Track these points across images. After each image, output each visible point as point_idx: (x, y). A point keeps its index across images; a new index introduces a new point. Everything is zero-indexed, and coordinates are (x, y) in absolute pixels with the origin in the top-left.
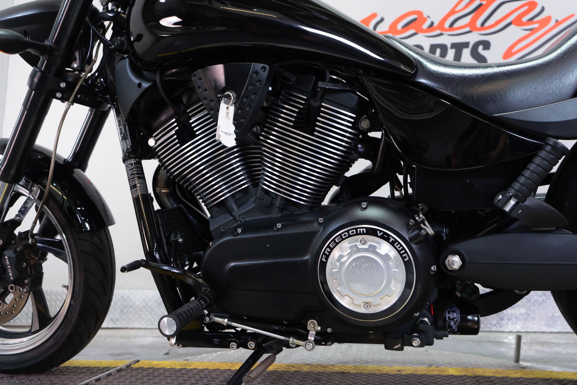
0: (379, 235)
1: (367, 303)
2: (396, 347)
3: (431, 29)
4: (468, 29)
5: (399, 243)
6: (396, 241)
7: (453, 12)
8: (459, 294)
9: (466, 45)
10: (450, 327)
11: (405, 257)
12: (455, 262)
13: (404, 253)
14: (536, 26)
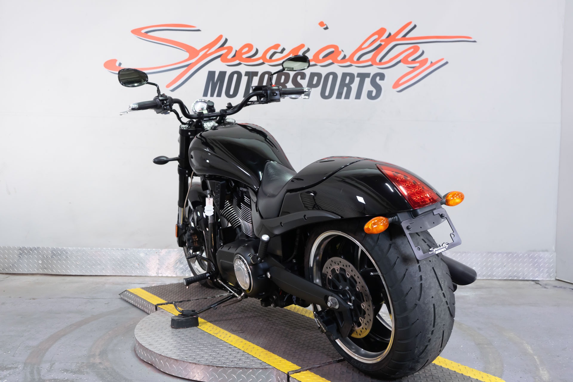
0: (242, 260)
3: (344, 60)
4: (370, 63)
6: (245, 263)
7: (360, 49)
9: (368, 75)
13: (247, 269)
14: (417, 65)
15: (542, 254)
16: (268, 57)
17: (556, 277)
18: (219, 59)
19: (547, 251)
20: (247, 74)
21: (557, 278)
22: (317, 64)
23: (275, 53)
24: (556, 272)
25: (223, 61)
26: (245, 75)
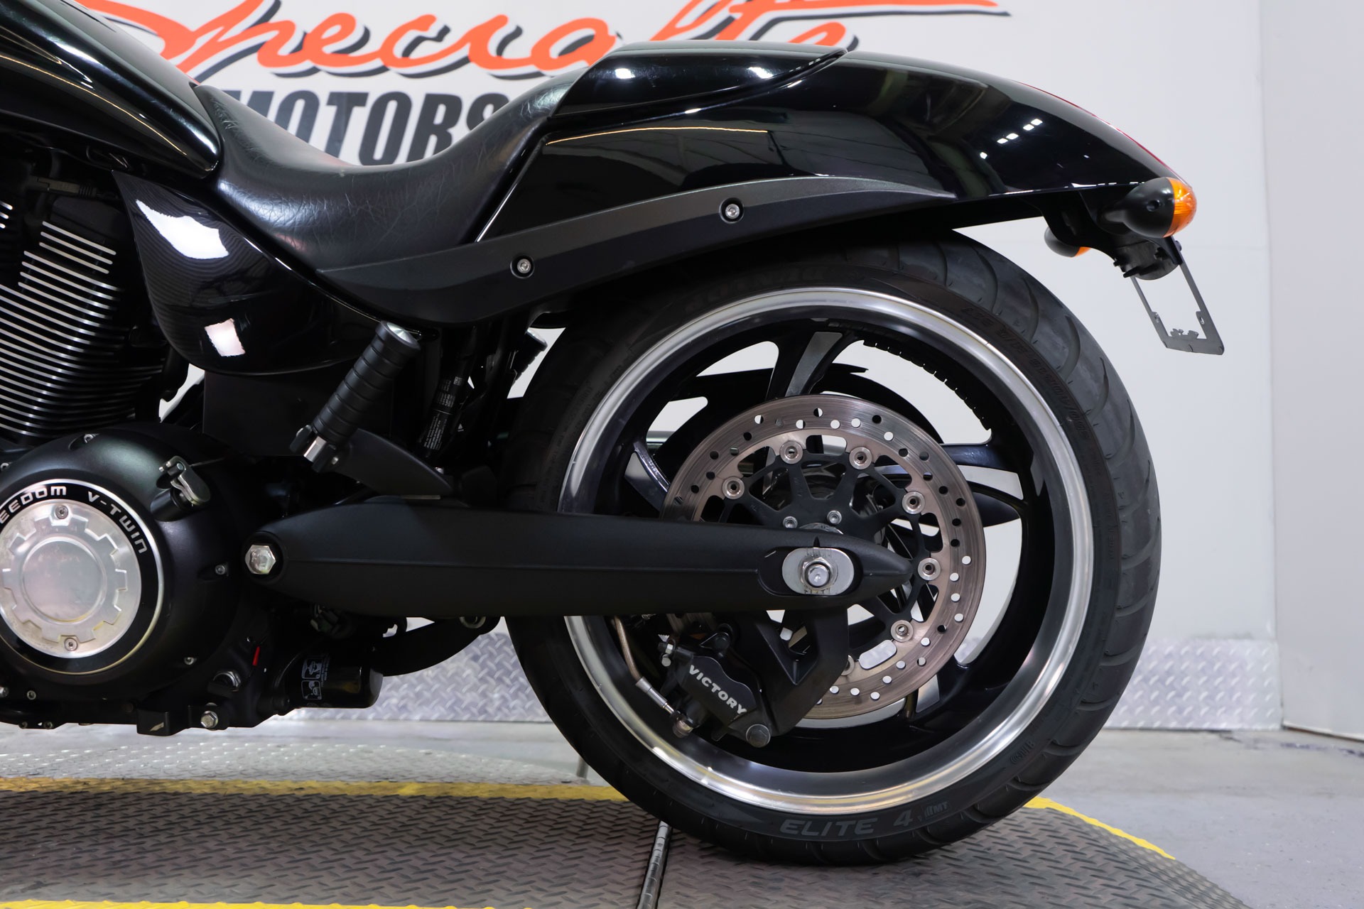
0: (92, 499)
1: (69, 637)
2: (156, 728)
5: (130, 517)
6: (125, 512)
7: (670, 30)
8: (314, 624)
10: (309, 691)
11: (140, 546)
12: (263, 559)
13: (137, 538)
15: (1235, 647)
16: (398, 50)
17: (1282, 720)
18: (253, 57)
19: (1248, 636)
20: (335, 98)
21: (1287, 723)
22: (544, 72)
23: (418, 41)
24: (1282, 705)
25: (264, 62)
26: (330, 102)
